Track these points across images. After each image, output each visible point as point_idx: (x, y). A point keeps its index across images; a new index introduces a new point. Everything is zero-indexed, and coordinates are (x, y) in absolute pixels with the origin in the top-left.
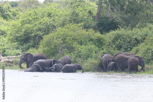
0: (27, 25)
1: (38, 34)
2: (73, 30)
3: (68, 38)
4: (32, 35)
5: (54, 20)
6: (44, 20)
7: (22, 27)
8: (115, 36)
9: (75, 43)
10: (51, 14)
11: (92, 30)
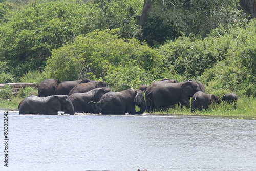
0: (23, 31)
1: (42, 47)
2: (103, 40)
3: (93, 53)
4: (33, 48)
5: (70, 23)
6: (52, 23)
7: (16, 35)
8: (175, 50)
9: (106, 62)
10: (64, 12)
11: (135, 40)
